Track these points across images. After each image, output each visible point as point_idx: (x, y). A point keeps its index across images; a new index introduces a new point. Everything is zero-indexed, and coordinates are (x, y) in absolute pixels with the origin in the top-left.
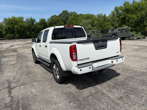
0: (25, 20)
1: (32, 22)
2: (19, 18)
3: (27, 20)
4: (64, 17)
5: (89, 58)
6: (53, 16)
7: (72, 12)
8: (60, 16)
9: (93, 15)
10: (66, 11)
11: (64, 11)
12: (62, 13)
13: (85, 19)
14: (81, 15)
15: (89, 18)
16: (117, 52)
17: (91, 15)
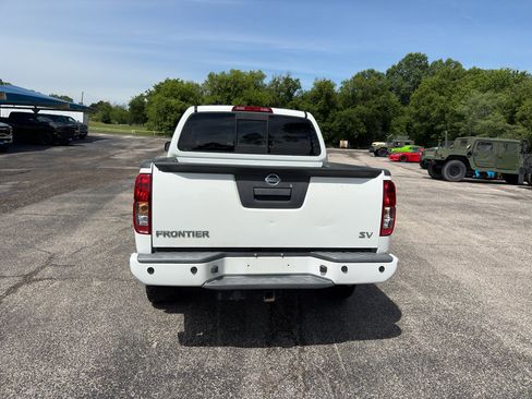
0: (267, 81)
1: (289, 90)
2: (252, 74)
3: (275, 82)
4: (406, 79)
5: (206, 234)
6: (363, 74)
7: (441, 61)
8: (391, 73)
9: (523, 74)
10: (417, 56)
11: (411, 55)
12: (400, 64)
13: (484, 91)
14: (475, 72)
15: (503, 86)
16: (362, 235)
17: (514, 73)
